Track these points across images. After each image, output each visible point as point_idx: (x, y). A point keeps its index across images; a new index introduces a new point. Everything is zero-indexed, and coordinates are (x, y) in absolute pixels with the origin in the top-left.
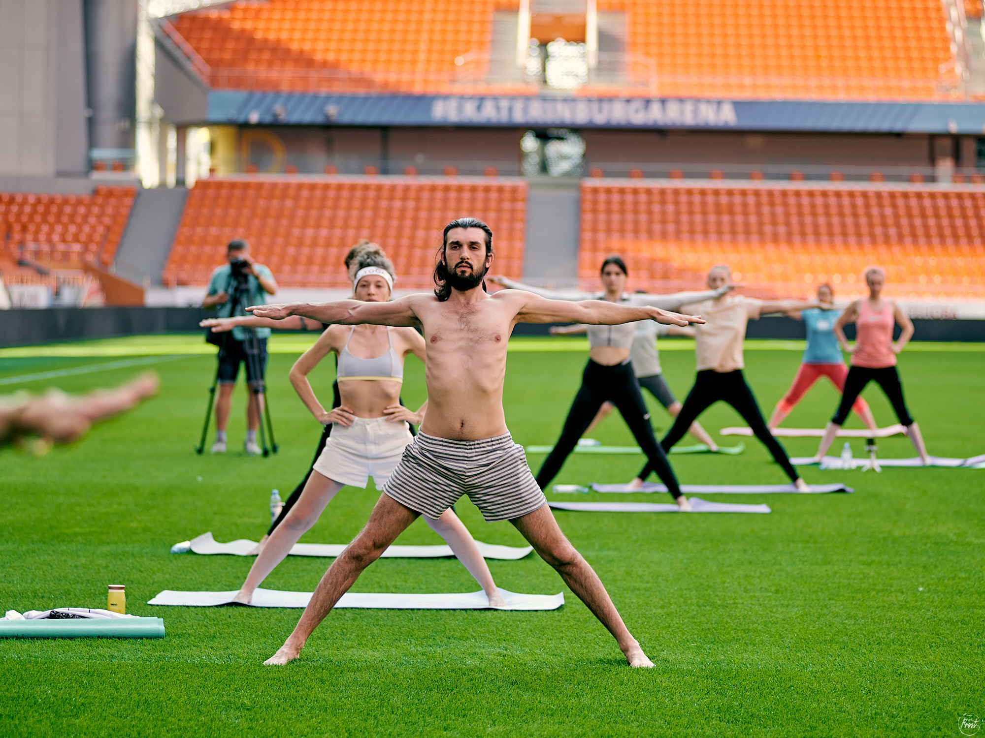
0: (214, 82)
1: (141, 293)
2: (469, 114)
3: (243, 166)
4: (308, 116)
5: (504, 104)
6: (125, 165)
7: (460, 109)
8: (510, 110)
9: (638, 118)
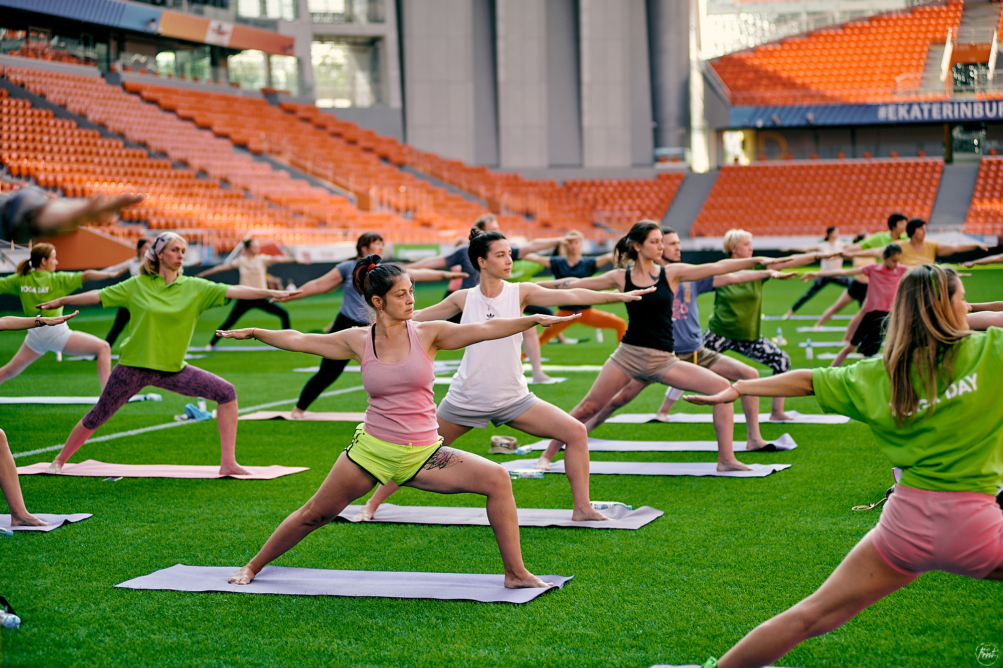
0: (734, 101)
2: (903, 114)
3: (758, 155)
4: (796, 121)
5: (926, 108)
6: (681, 158)
7: (897, 111)
8: (930, 111)
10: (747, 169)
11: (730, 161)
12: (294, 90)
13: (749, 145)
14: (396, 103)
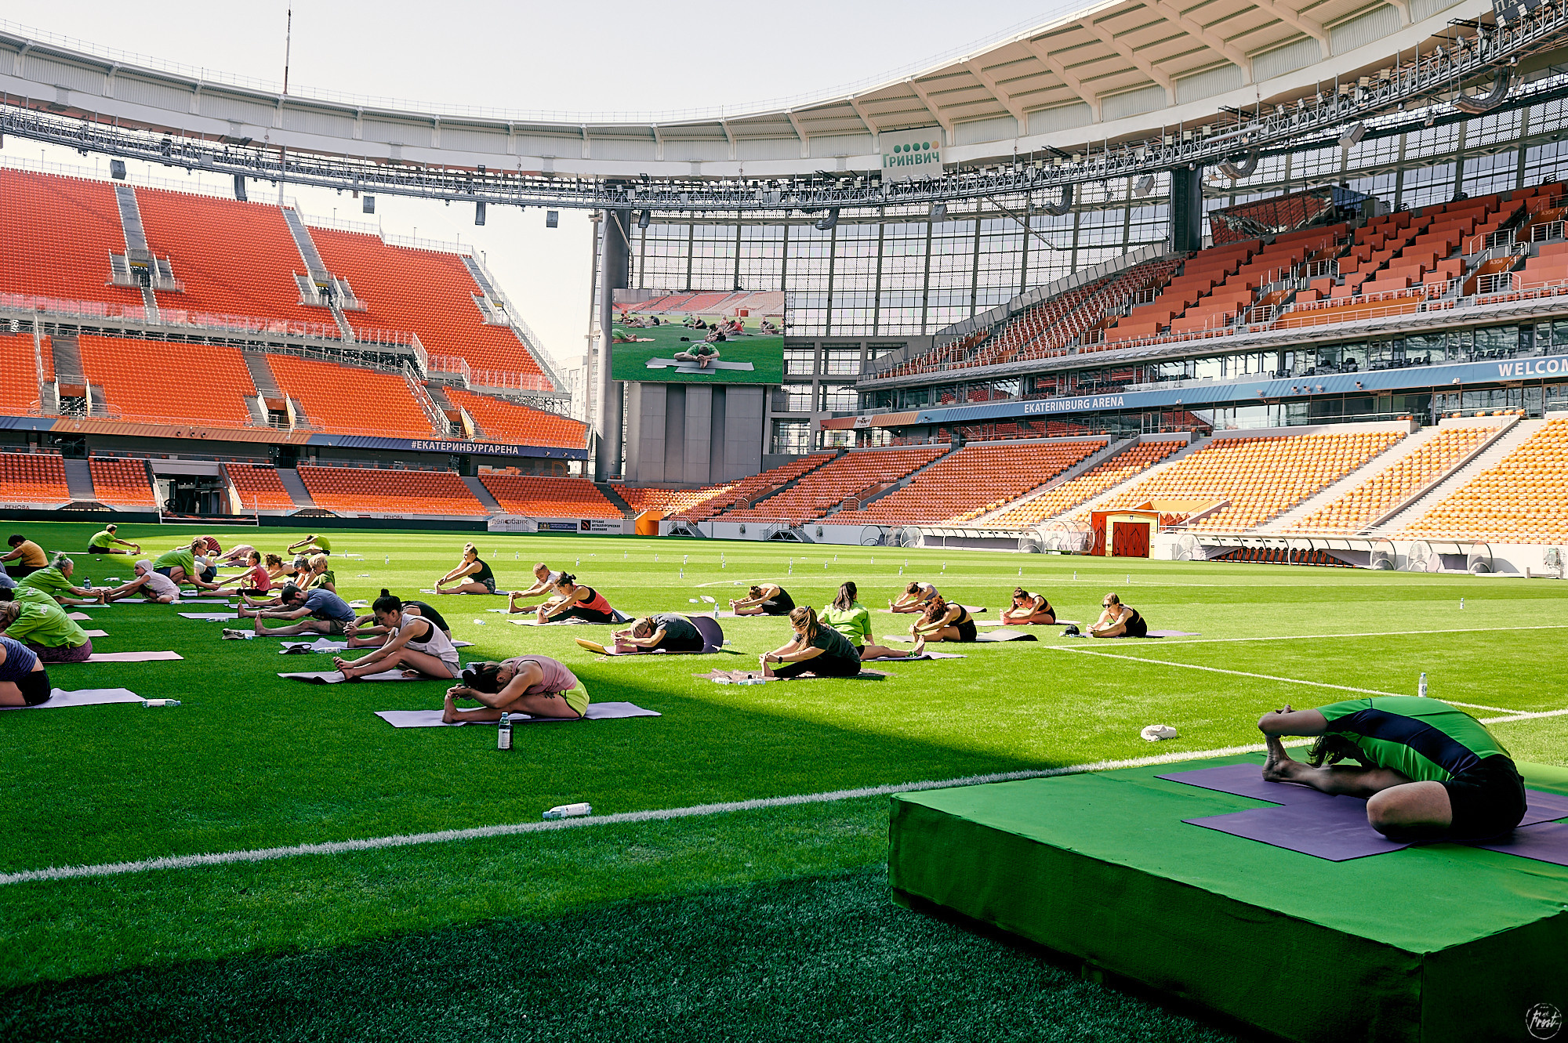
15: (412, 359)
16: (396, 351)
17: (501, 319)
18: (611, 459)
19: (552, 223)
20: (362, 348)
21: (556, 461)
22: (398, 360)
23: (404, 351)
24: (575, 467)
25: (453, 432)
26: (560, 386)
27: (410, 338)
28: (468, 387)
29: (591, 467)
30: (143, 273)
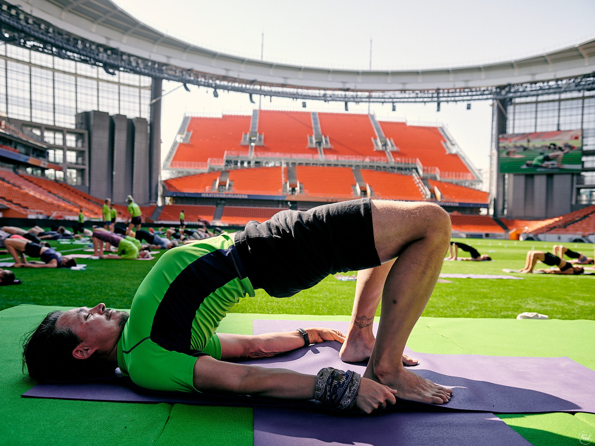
1: (153, 222)
2: (207, 196)
3: (173, 203)
4: (183, 196)
6: (156, 203)
9: (233, 197)
10: (171, 206)
11: (167, 204)
12: (62, 180)
13: (172, 201)
14: (87, 185)
15: (416, 169)
16: (410, 166)
17: (454, 151)
18: (500, 208)
19: (469, 107)
20: (397, 166)
21: (476, 209)
22: (410, 169)
23: (413, 166)
24: (484, 212)
25: (432, 197)
26: (478, 178)
27: (416, 161)
28: (439, 178)
29: (491, 212)
30: (319, 143)
